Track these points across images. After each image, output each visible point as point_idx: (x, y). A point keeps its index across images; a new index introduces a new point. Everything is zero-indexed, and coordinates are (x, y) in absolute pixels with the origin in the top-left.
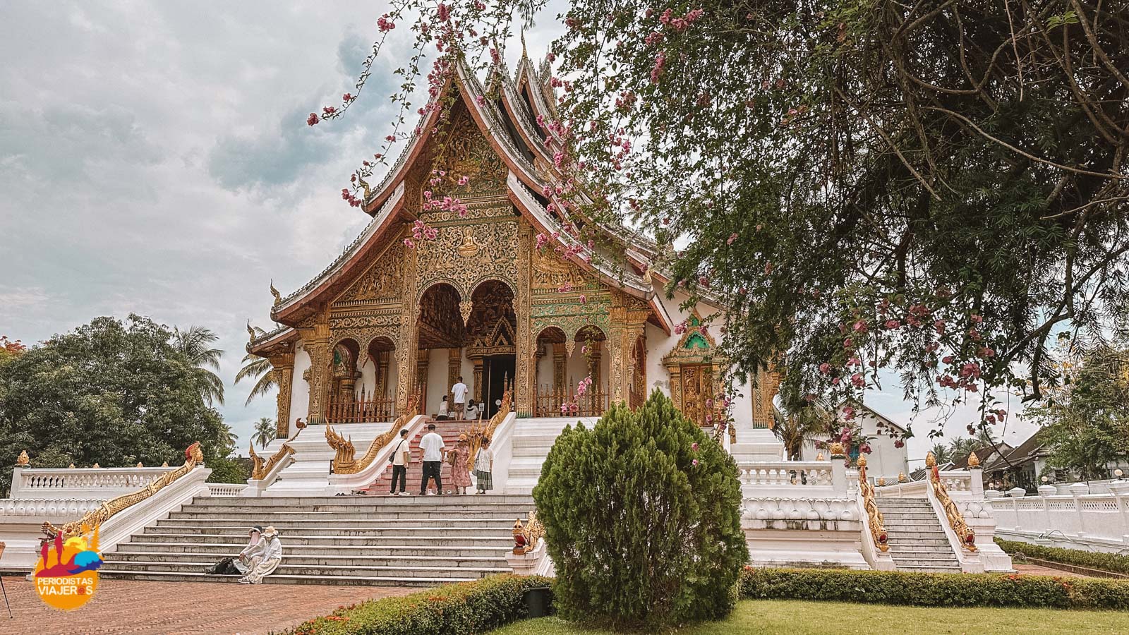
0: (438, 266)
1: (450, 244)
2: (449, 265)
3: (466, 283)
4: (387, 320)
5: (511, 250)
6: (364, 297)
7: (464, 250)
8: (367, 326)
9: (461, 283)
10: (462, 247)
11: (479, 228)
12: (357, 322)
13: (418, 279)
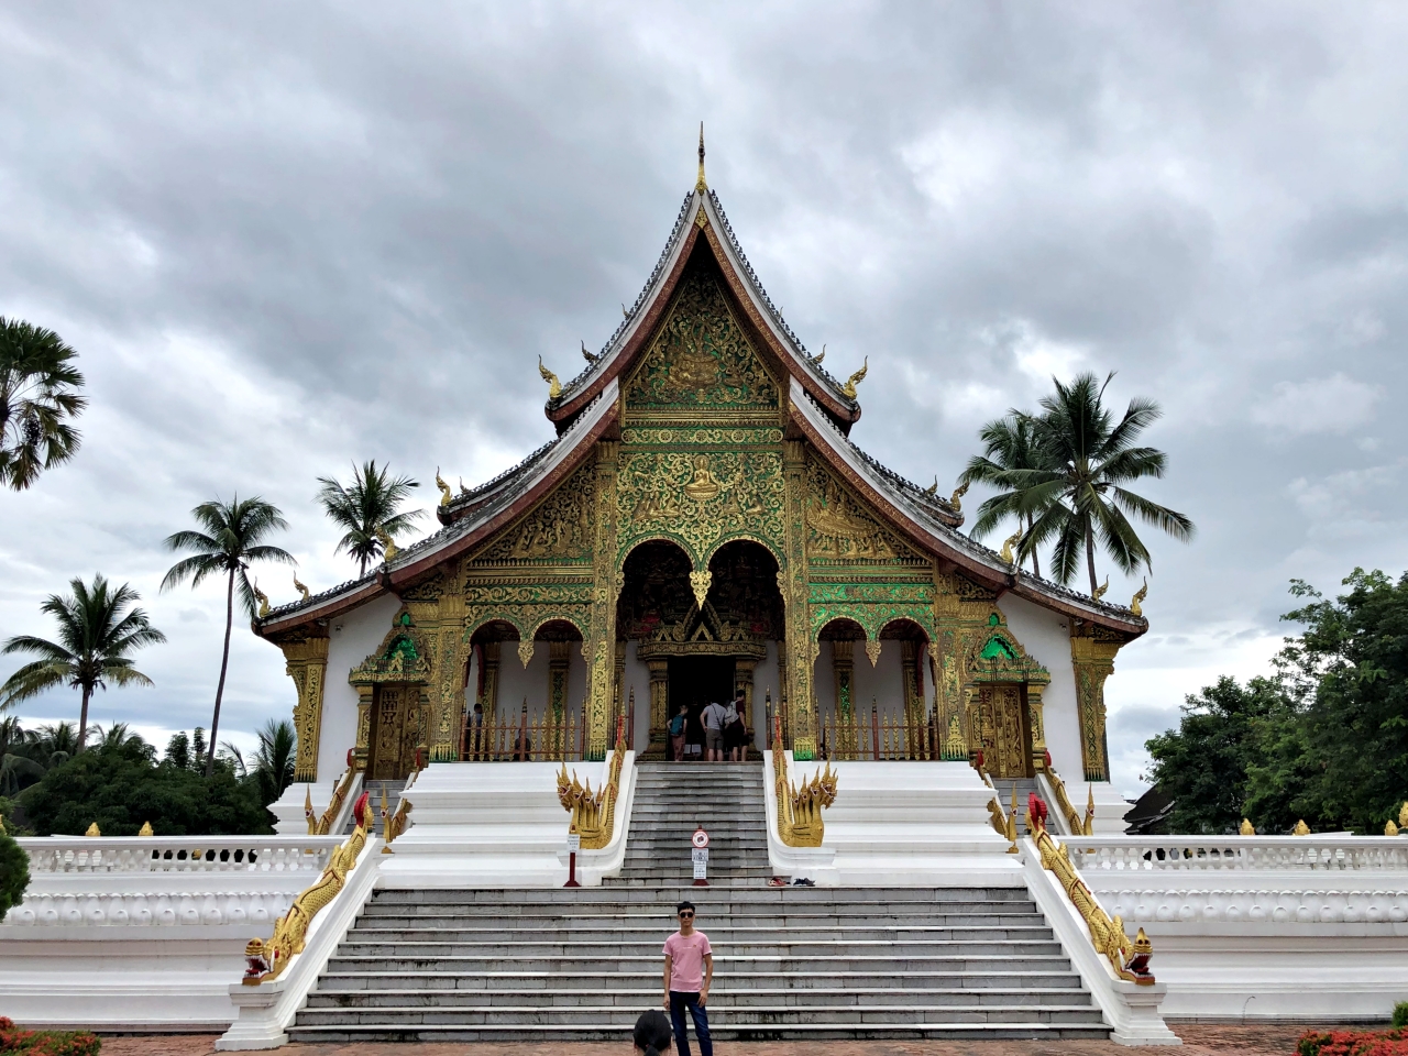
0: (652, 512)
1: (672, 480)
2: (671, 512)
3: (701, 542)
4: (566, 594)
5: (773, 495)
6: (525, 554)
7: (694, 490)
8: (534, 603)
9: (692, 542)
10: (693, 486)
11: (718, 458)
12: (515, 593)
13: (619, 529)
